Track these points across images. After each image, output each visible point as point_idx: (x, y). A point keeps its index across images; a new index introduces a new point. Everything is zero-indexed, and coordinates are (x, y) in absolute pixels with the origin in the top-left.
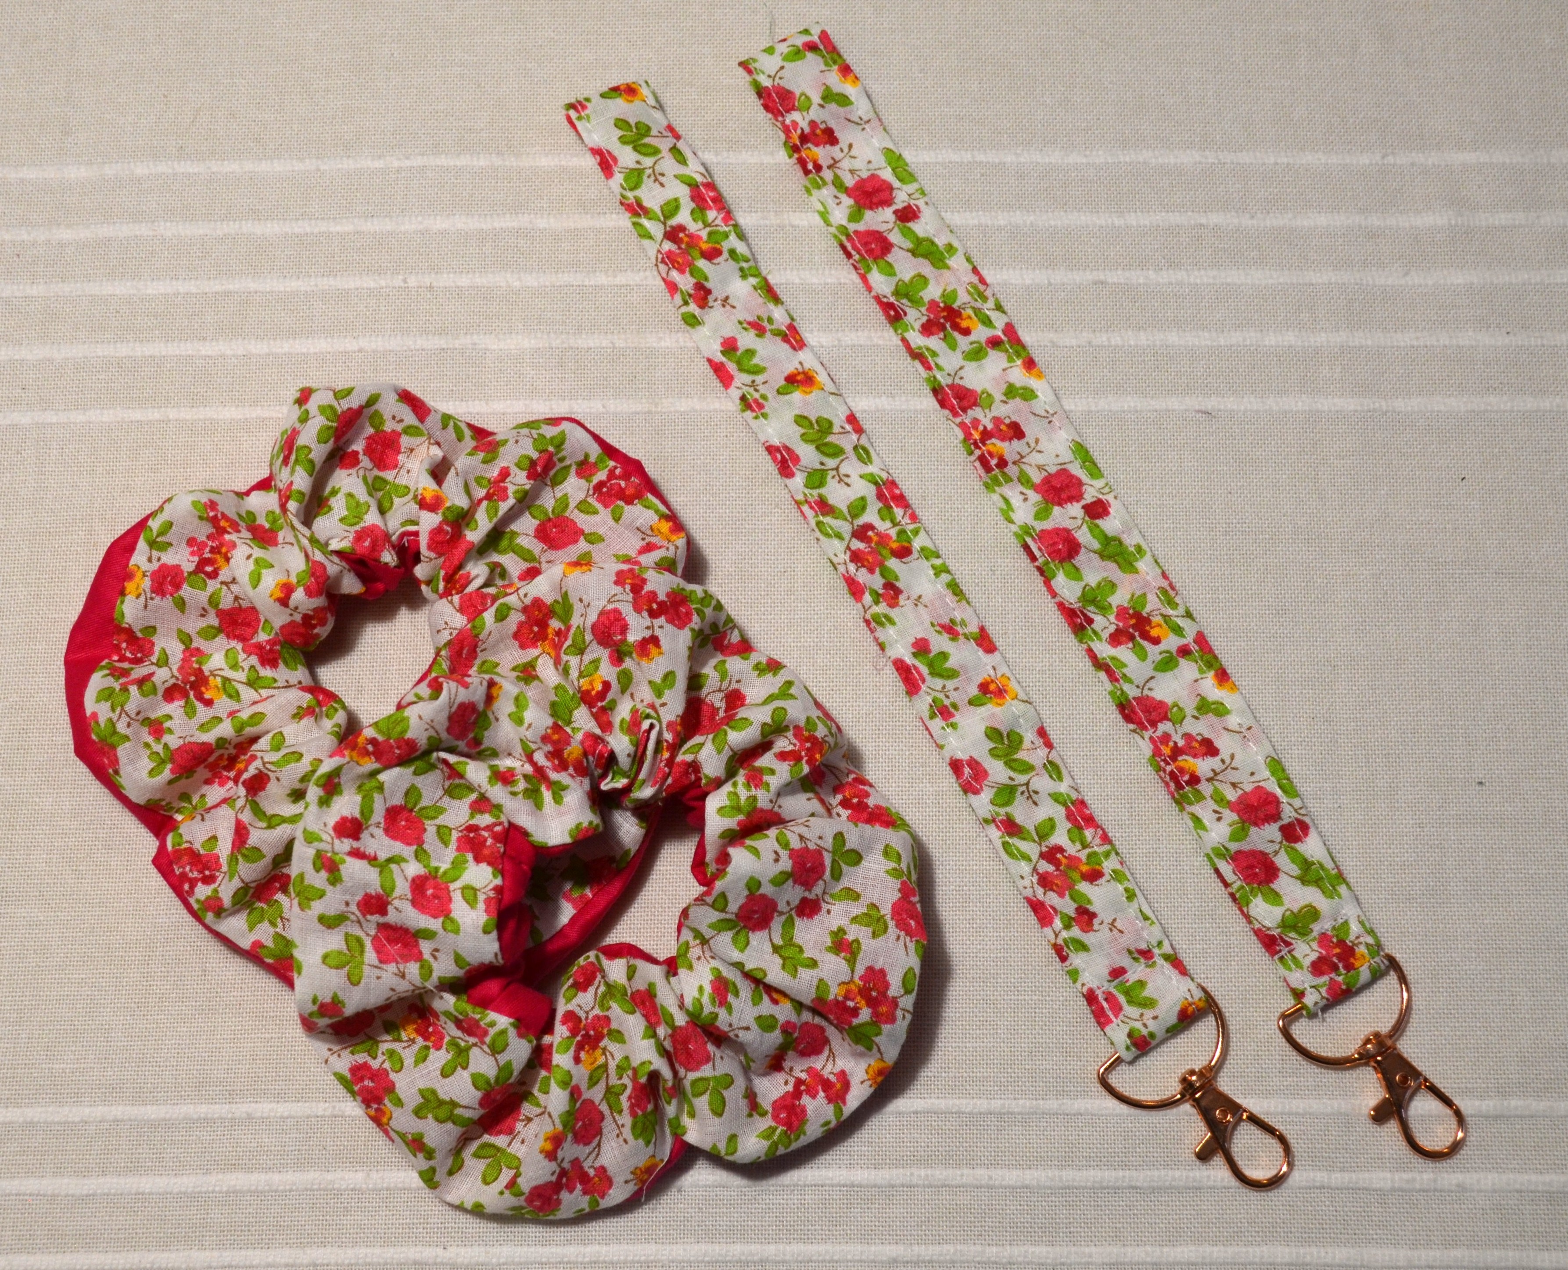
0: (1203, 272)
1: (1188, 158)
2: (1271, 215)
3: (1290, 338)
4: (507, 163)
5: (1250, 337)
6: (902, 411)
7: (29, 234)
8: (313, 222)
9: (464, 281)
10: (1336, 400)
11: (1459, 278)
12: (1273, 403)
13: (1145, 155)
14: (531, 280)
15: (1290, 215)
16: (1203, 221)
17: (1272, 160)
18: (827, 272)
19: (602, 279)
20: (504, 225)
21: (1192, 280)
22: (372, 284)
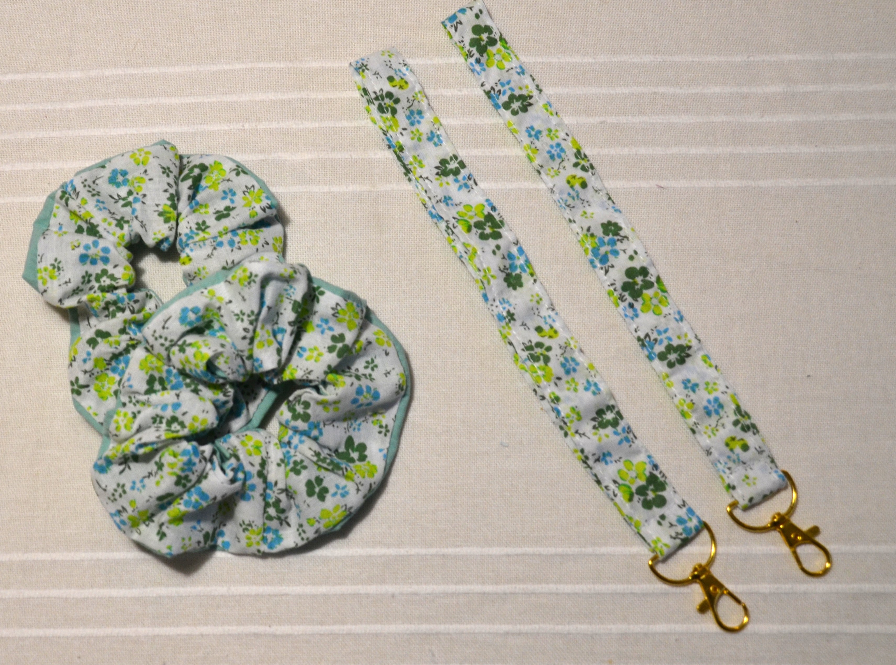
0: (657, 117)
1: (648, 59)
2: (691, 87)
3: (703, 150)
4: (295, 66)
5: (683, 150)
6: (502, 190)
7: (52, 106)
8: (195, 97)
9: (274, 125)
10: (728, 181)
11: (790, 119)
12: (696, 184)
13: (625, 58)
14: (309, 125)
15: (701, 87)
16: (656, 90)
17: (691, 60)
18: (461, 118)
19: (345, 124)
20: (293, 96)
21: (651, 121)
22: (226, 128)
